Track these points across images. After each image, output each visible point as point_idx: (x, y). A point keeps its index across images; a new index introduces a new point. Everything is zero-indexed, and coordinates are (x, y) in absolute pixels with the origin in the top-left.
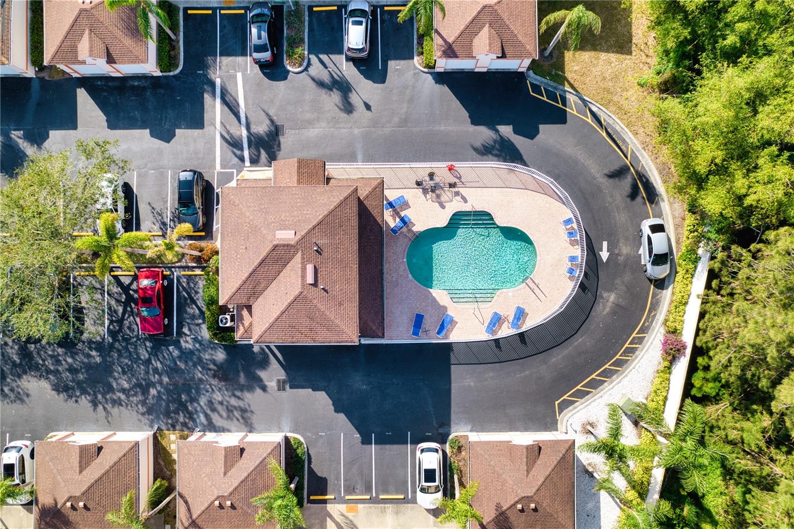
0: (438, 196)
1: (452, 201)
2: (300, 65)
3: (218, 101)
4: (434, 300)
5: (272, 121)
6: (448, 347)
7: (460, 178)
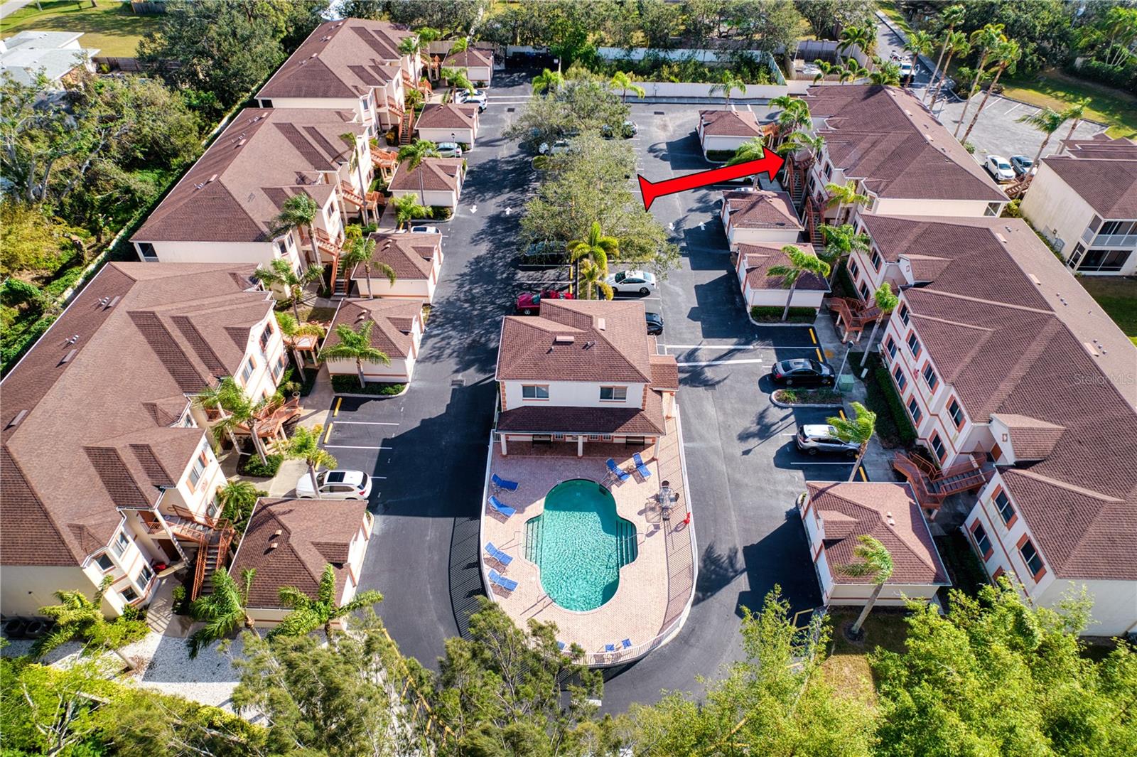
0: (653, 509)
1: (648, 521)
2: (778, 400)
3: (732, 347)
4: (532, 502)
5: (718, 382)
6: (476, 515)
7: (676, 530)
